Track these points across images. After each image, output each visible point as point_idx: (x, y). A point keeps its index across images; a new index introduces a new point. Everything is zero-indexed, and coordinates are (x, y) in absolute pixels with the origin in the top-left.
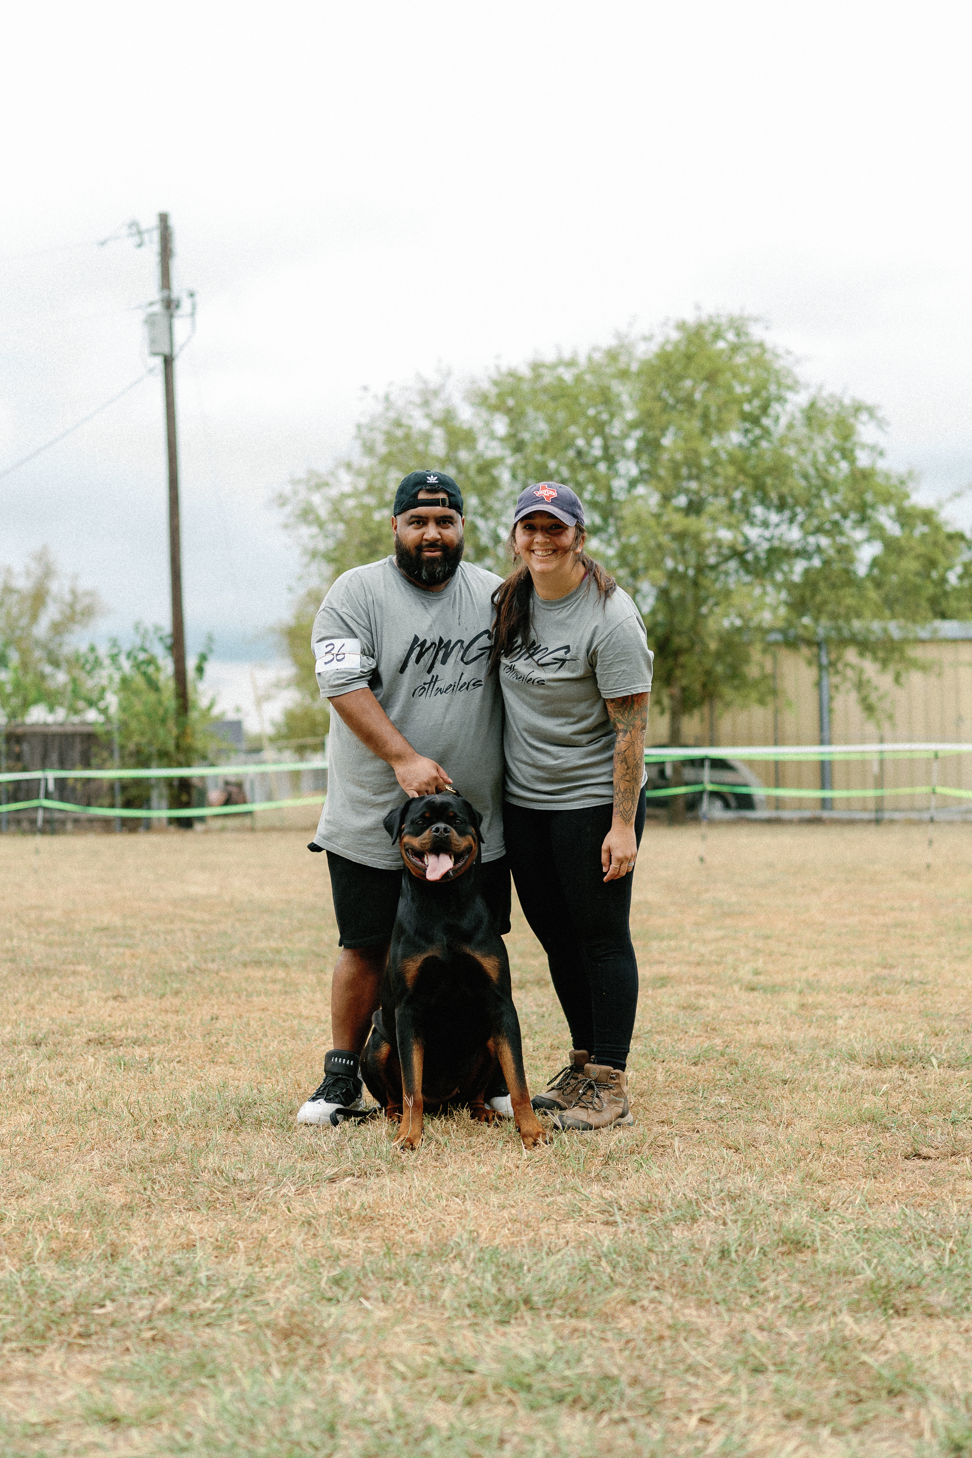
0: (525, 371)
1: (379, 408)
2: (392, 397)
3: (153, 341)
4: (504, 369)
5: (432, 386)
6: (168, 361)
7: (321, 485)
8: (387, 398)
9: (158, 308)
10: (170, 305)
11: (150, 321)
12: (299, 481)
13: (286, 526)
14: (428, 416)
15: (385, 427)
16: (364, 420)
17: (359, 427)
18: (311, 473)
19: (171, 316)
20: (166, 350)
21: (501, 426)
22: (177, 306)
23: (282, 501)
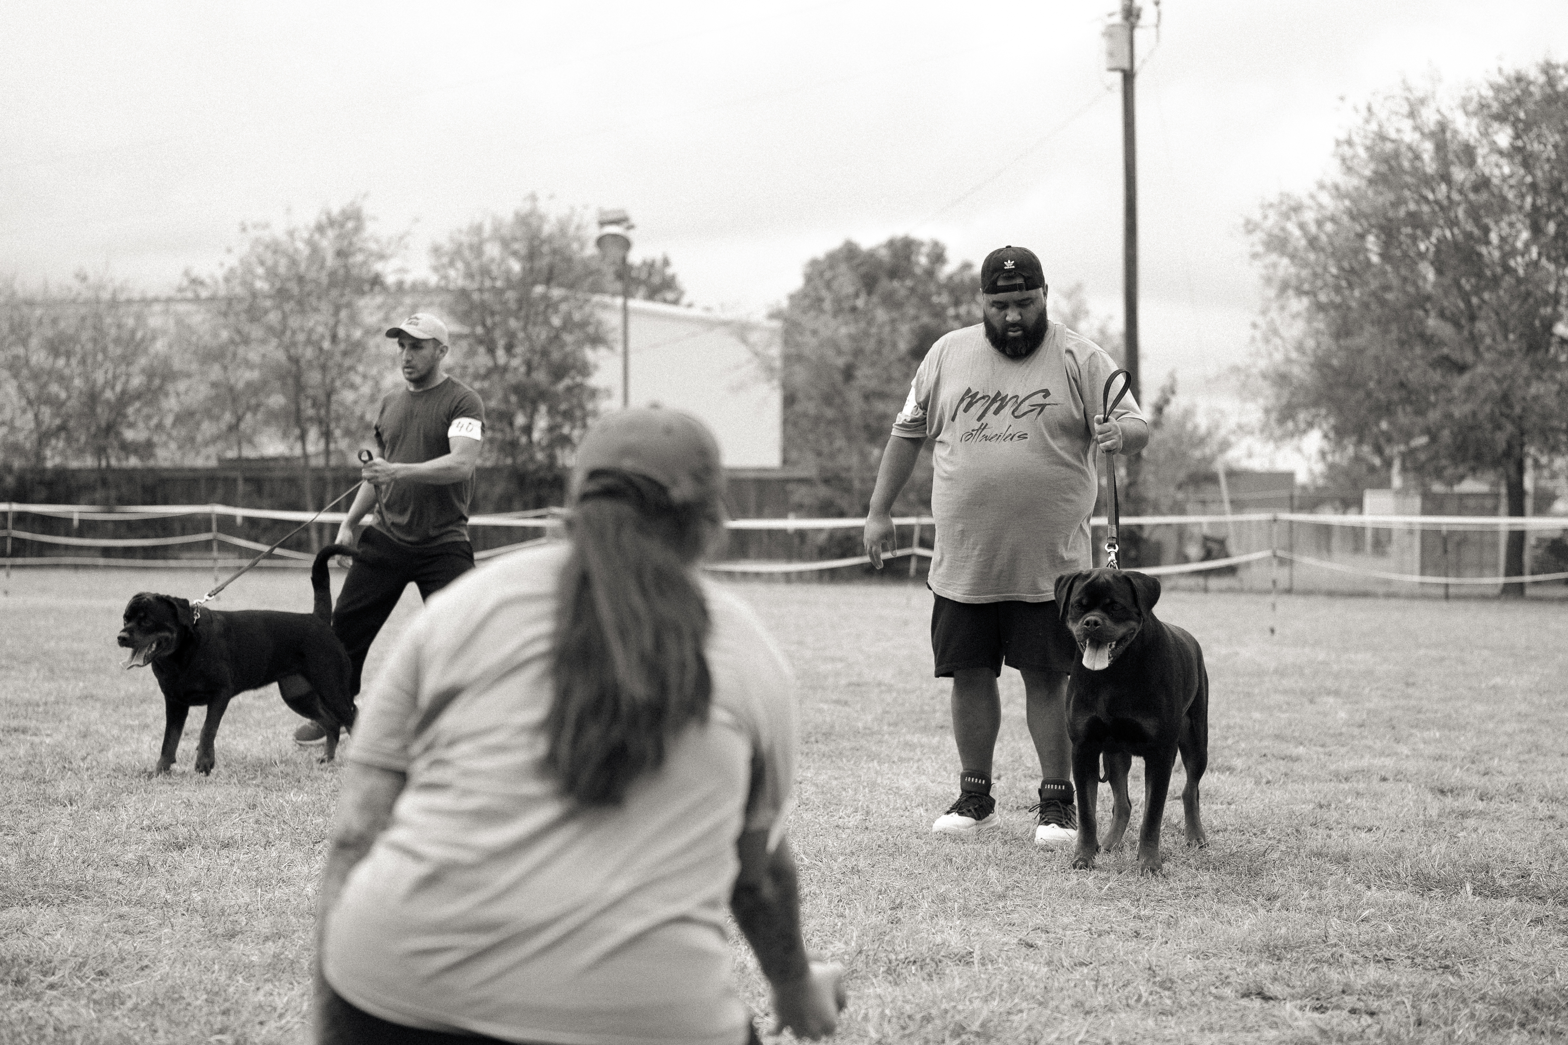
0: (1535, 74)
1: (1359, 121)
2: (1376, 108)
3: (1111, 54)
4: (1510, 70)
5: (1419, 94)
6: (1129, 77)
7: (1297, 209)
8: (1369, 109)
9: (1118, 19)
10: (1131, 15)
11: (1109, 33)
12: (1271, 205)
13: (1255, 256)
14: (1416, 128)
15: (1368, 142)
16: (1343, 136)
17: (1338, 143)
18: (1285, 196)
19: (1132, 28)
20: (1126, 65)
21: (1504, 137)
22: (1138, 16)
23: (1250, 227)
